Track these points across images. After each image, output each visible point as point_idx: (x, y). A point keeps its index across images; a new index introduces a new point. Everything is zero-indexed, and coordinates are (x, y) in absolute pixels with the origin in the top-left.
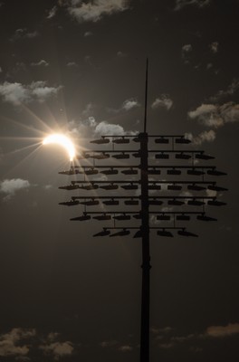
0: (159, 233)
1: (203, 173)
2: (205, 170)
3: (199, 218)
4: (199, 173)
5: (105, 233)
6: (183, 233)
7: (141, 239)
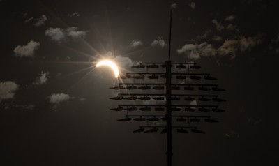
0: (178, 130)
1: (209, 89)
2: (211, 87)
3: (206, 120)
4: (206, 89)
5: (141, 130)
6: (195, 130)
7: (166, 134)
